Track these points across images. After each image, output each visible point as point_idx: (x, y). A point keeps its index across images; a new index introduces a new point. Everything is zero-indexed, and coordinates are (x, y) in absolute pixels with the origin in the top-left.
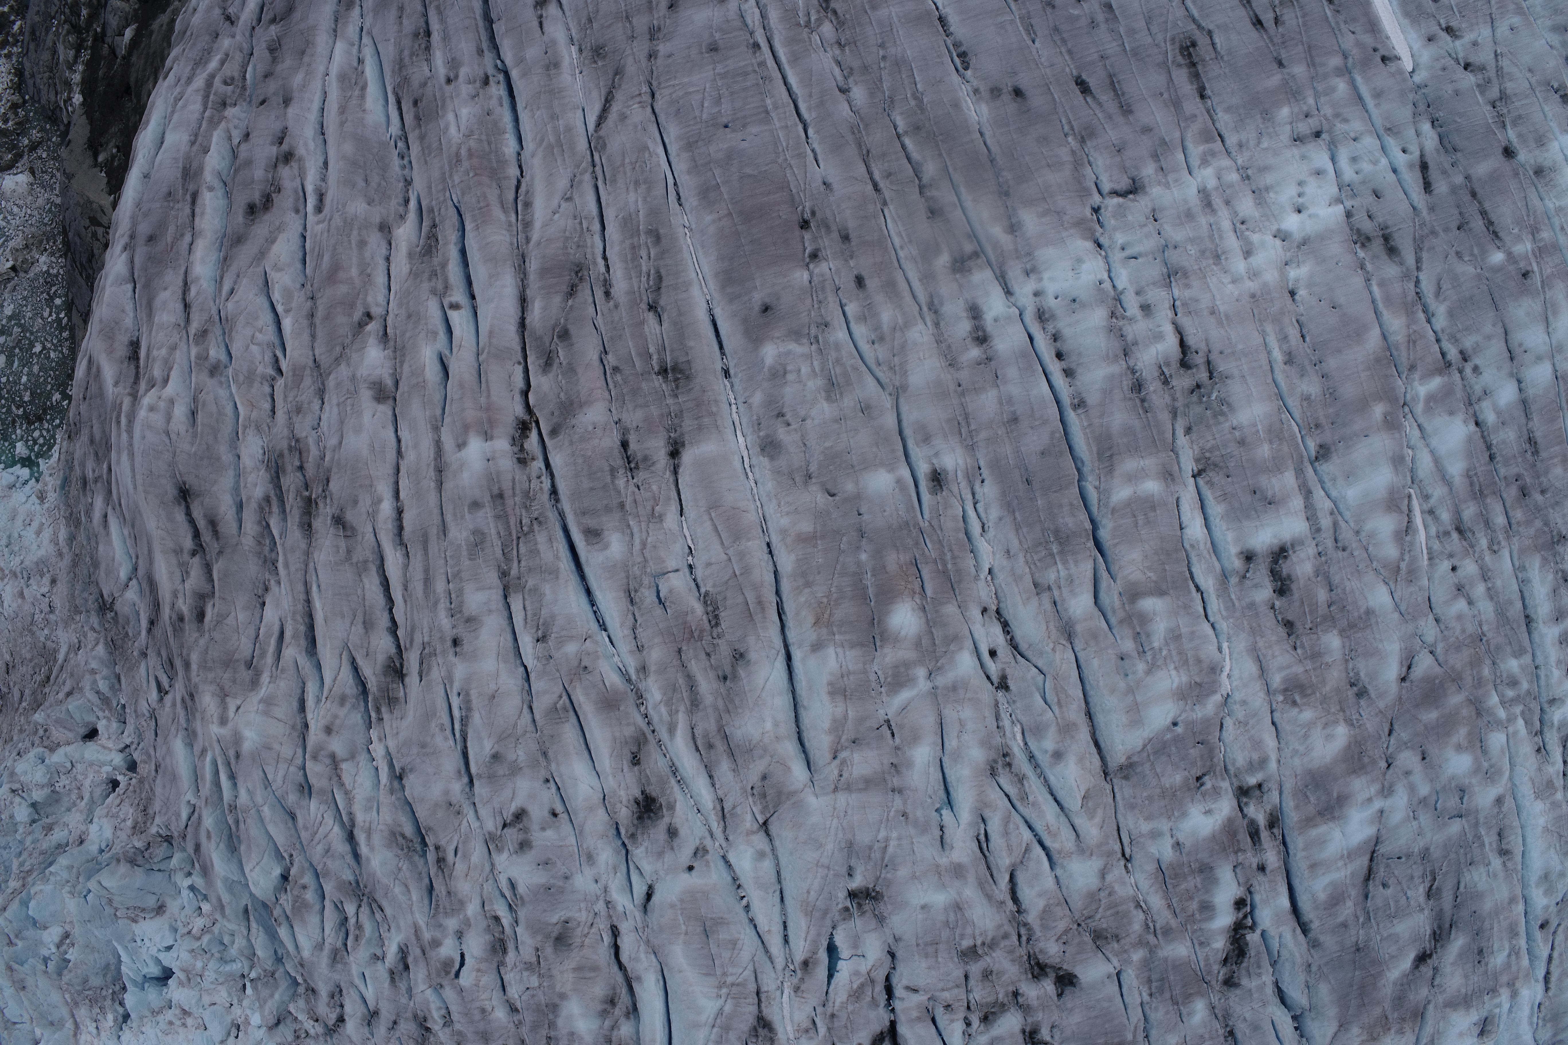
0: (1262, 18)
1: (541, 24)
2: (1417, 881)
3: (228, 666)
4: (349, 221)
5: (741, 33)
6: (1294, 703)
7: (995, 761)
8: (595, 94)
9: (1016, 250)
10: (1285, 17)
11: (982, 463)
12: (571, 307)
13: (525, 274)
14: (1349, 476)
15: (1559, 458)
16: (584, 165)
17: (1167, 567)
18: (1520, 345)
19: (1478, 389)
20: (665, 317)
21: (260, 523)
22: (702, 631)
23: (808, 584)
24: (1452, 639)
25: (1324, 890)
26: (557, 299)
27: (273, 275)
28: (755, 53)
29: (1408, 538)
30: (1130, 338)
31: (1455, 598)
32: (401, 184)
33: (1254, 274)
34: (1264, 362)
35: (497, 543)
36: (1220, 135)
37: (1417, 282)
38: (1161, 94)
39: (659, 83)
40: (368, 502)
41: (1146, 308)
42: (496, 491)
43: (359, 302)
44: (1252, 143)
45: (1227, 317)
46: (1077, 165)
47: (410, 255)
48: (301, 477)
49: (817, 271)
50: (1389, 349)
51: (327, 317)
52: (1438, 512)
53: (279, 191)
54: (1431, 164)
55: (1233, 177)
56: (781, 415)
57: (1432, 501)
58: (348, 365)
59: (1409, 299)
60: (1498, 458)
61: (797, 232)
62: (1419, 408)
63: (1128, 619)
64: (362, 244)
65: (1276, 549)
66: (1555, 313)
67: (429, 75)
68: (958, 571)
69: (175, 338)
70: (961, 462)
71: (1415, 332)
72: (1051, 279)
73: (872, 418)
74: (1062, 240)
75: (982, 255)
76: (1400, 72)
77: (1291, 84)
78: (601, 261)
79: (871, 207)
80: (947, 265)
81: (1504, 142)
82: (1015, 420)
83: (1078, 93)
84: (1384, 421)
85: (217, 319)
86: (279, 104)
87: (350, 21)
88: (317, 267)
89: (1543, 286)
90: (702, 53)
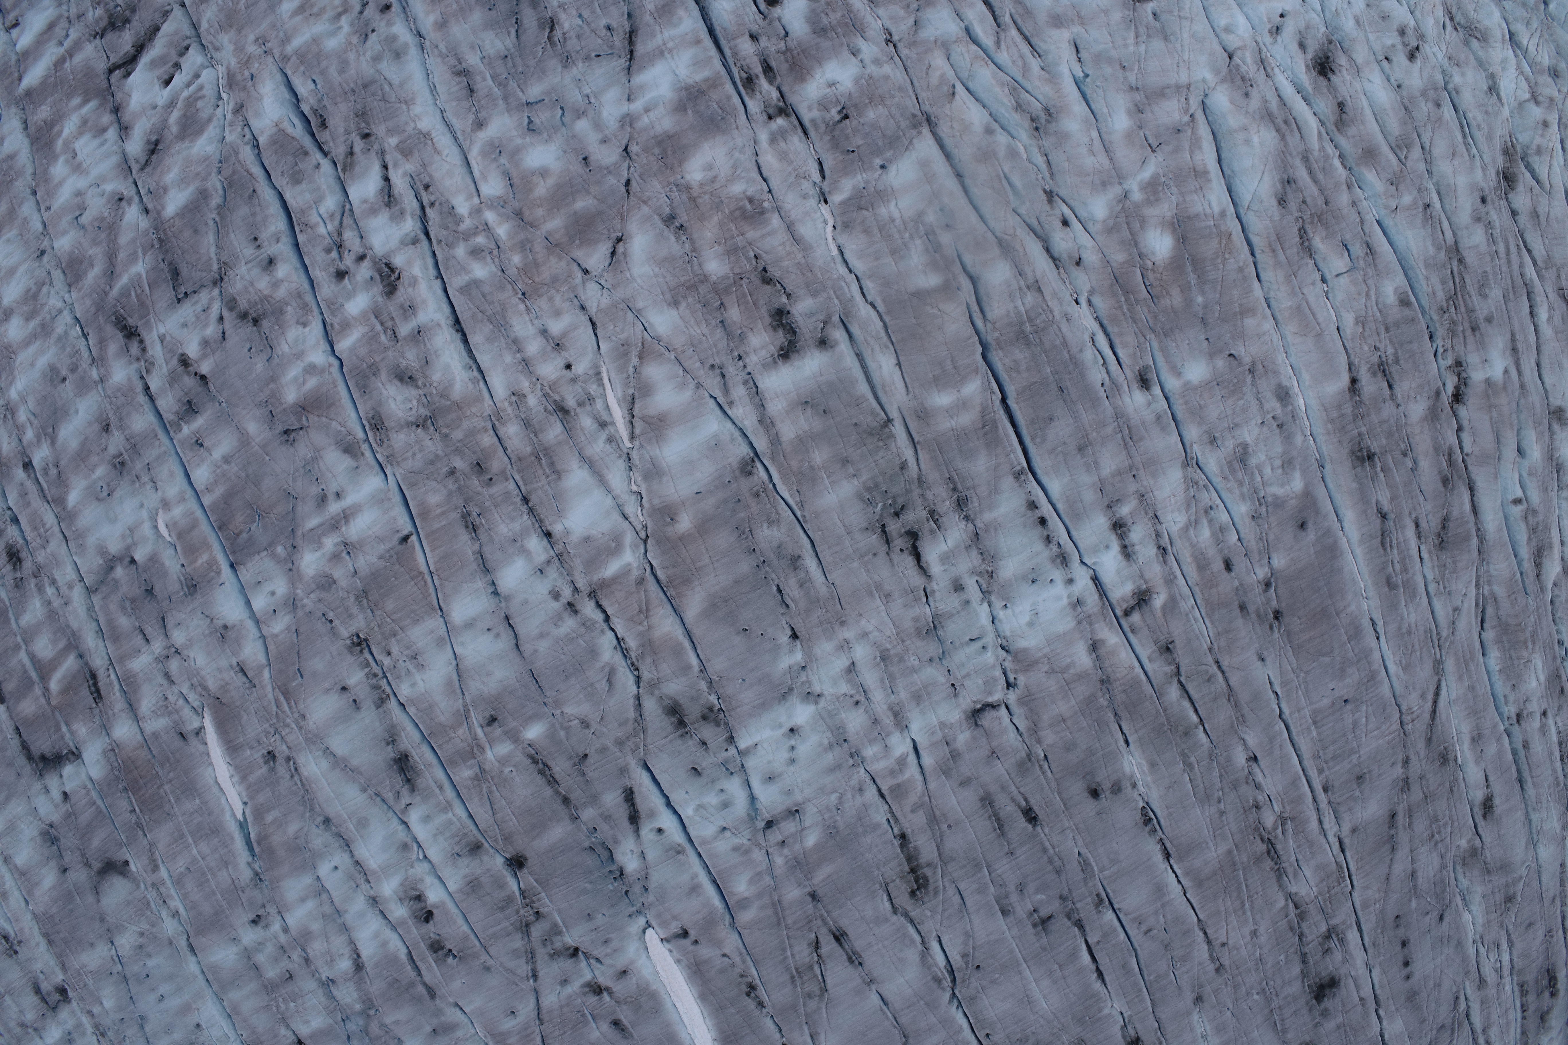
0: (835, 944)
1: (1487, 781)
2: (572, 34)
5: (1338, 800)
6: (751, 200)
7: (1048, 121)
8: (1444, 716)
9: (1091, 624)
10: (807, 952)
11: (1108, 401)
12: (1443, 509)
13: (1478, 538)
14: (716, 447)
15: (431, 515)
16: (1447, 644)
17: (914, 321)
18: (497, 635)
19: (553, 573)
20: (1375, 508)
22: (1312, 223)
24: (564, 289)
25: (681, 19)
26: (1455, 513)
28: (1327, 783)
29: (631, 391)
30: (974, 552)
31: (564, 334)
33: (845, 646)
34: (824, 555)
35: (1470, 288)
36: (882, 796)
37: (638, 682)
38: (949, 826)
39: (1398, 736)
40: (1555, 319)
41: (958, 587)
42: (1477, 333)
44: (849, 795)
45: (871, 595)
46: (1034, 729)
47: (1550, 547)
49: (1266, 569)
50: (670, 600)
52: (596, 425)
54: (625, 822)
55: (869, 752)
56: (1280, 426)
57: (604, 436)
59: (649, 660)
60: (517, 500)
61: (1284, 606)
62: (629, 537)
65: (794, 356)
66: (449, 683)
67: (1557, 718)
68: (1115, 295)
70: (1128, 400)
71: (640, 624)
72: (1059, 598)
73: (1207, 432)
74: (1049, 642)
75: (1119, 613)
76: (664, 924)
77: (801, 876)
78: (1425, 555)
79: (1223, 643)
80: (1155, 596)
81: (523, 874)
82: (1081, 449)
83: (1036, 808)
84: (676, 514)
89: (467, 712)
90: (1369, 772)
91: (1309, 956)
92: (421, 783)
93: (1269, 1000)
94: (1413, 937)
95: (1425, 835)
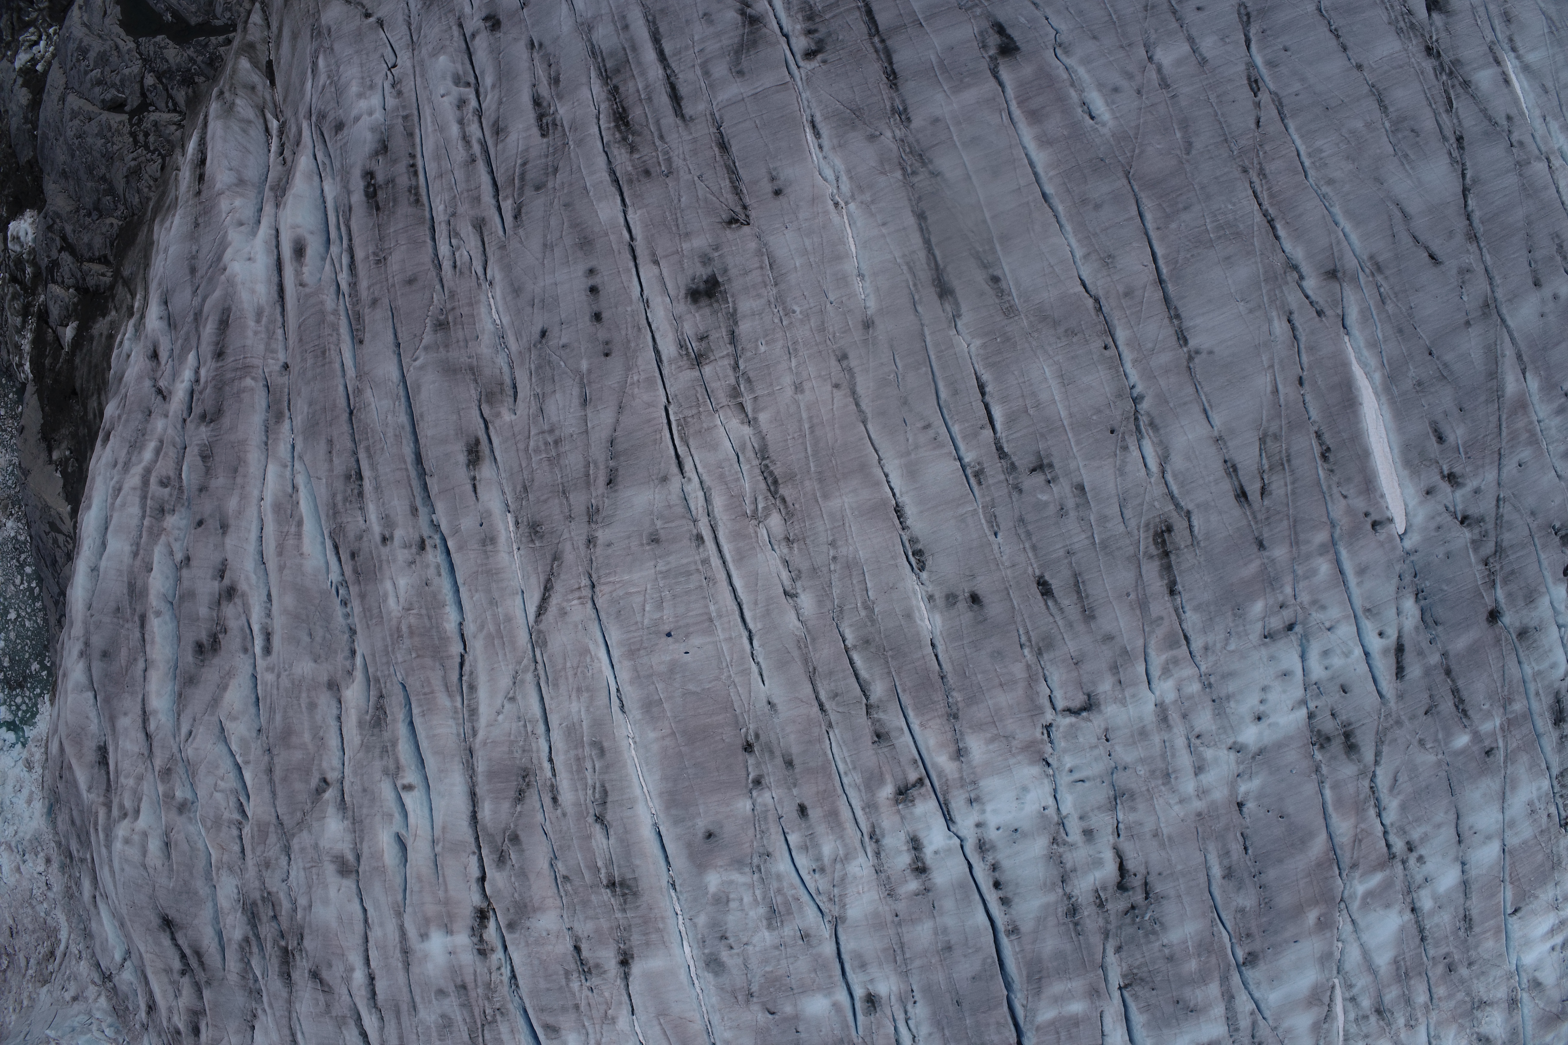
0: (1247, 489)
1: (474, 486)
4: (297, 683)
5: (684, 522)
8: (533, 580)
9: (961, 778)
10: (1274, 486)
11: (915, 989)
12: (520, 812)
13: (473, 769)
14: (1274, 980)
15: (1492, 931)
16: (525, 662)
18: (1471, 828)
19: (1419, 878)
20: (611, 832)
21: (242, 960)
26: (506, 806)
27: (228, 725)
28: (698, 547)
29: (1326, 1026)
30: (1069, 866)
32: (346, 636)
33: (1202, 792)
34: (1203, 879)
35: (464, 1029)
36: (1186, 638)
37: (1374, 775)
38: (1128, 595)
39: (599, 577)
40: (342, 968)
41: (1088, 834)
42: (459, 982)
43: (315, 768)
44: (1219, 646)
45: (1170, 838)
46: (1031, 681)
47: (361, 724)
48: (276, 927)
49: (759, 800)
50: (1334, 849)
51: (285, 779)
52: (1359, 1000)
53: (226, 632)
54: (1408, 647)
55: (1195, 687)
56: (724, 937)
57: (1355, 991)
58: (310, 832)
59: (1362, 797)
60: (1430, 940)
61: (741, 755)
62: (1355, 906)
64: (312, 706)
66: (1514, 788)
67: (364, 527)
69: (141, 769)
70: (894, 988)
71: (1362, 830)
72: (994, 811)
73: (811, 946)
74: (1009, 768)
75: (927, 782)
76: (1390, 538)
77: (1270, 569)
78: (547, 765)
79: (816, 731)
80: (890, 796)
81: (1491, 605)
82: (949, 948)
83: (1039, 596)
84: (1317, 924)
85: (179, 759)
86: (216, 529)
87: (281, 436)
88: (270, 720)
89: (1505, 762)
90: (642, 545)
91: (727, 339)
92: (1550, 700)
93: (780, 299)
94: (585, 322)
95: (567, 448)
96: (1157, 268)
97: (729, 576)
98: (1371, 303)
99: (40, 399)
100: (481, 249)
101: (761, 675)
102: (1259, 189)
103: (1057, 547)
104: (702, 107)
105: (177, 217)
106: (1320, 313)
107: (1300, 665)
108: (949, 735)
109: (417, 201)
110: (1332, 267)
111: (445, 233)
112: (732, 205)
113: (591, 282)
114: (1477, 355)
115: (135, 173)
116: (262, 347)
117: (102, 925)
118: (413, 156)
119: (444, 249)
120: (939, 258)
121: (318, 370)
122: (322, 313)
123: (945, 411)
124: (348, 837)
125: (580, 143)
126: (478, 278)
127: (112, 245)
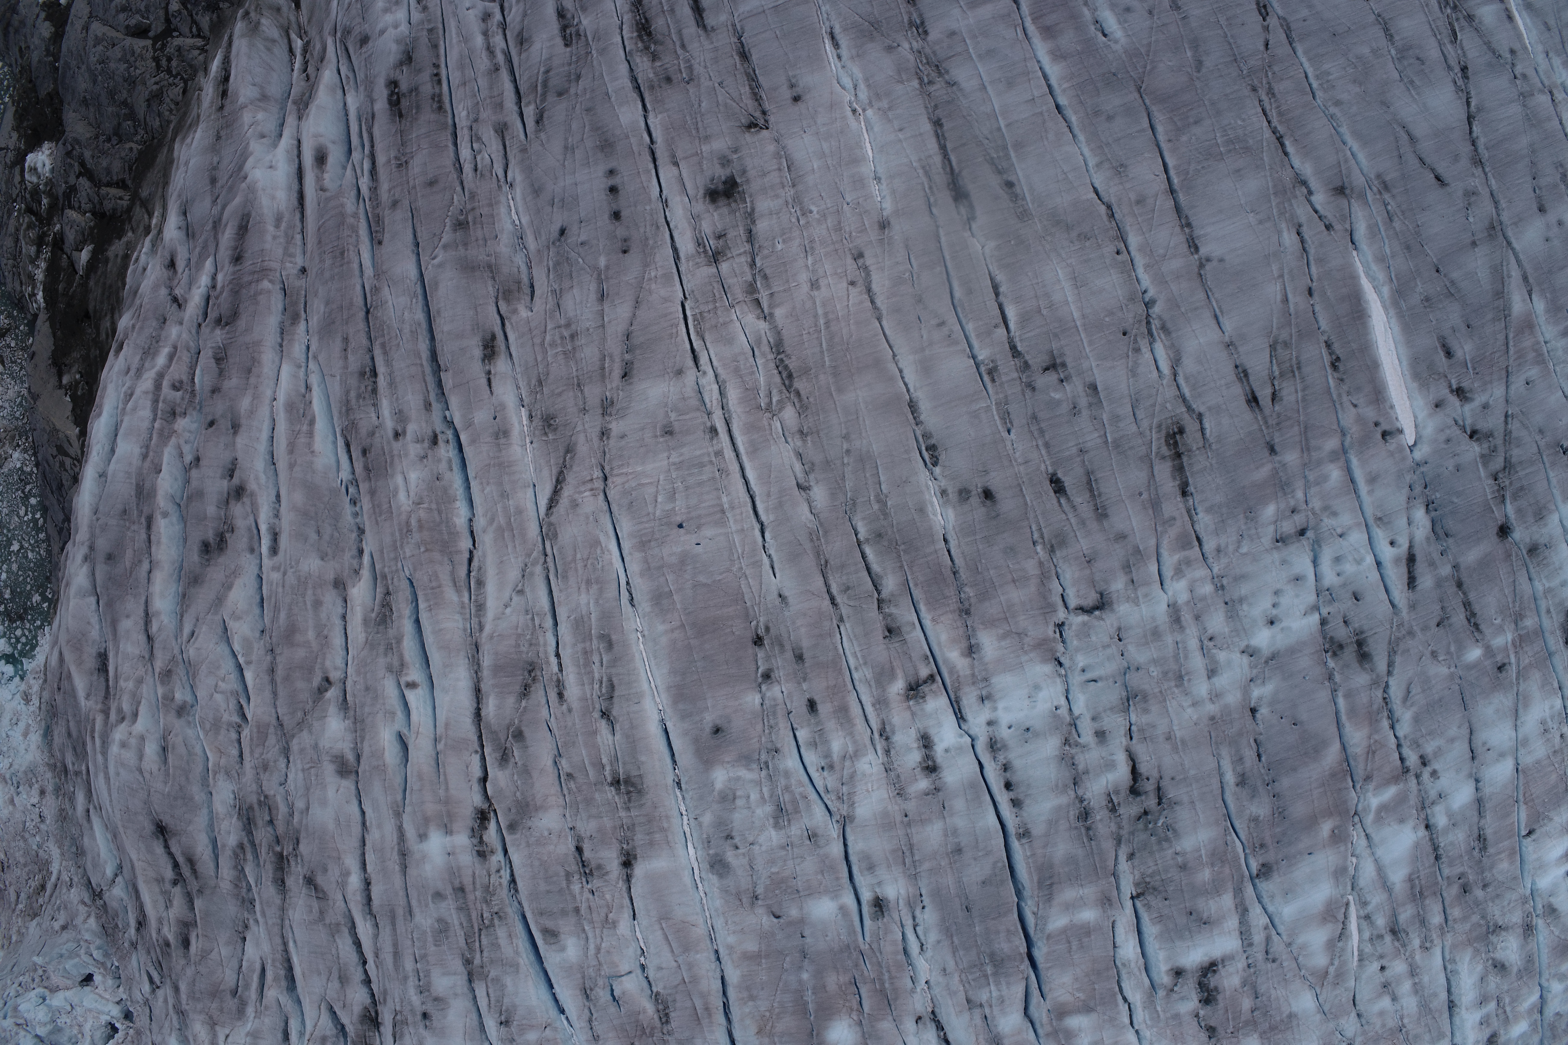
0: (1258, 394)
1: (489, 380)
3: (215, 996)
4: (303, 579)
5: (698, 414)
8: (546, 473)
9: (973, 675)
10: (1284, 393)
11: (923, 893)
12: (525, 708)
13: (479, 664)
14: (1288, 893)
15: (1507, 853)
16: (535, 554)
17: (1096, 987)
18: (1484, 744)
19: (1433, 794)
20: (617, 727)
21: (235, 867)
22: (653, 1029)
23: (752, 998)
24: (1372, 1034)
26: (511, 701)
27: (232, 625)
28: (712, 439)
29: (1340, 944)
30: (1081, 767)
31: (1380, 996)
32: (354, 535)
33: (1215, 696)
34: (1216, 785)
35: (460, 933)
36: (1198, 539)
37: (1387, 686)
38: (1140, 494)
39: (612, 469)
40: (337, 873)
41: (1101, 735)
42: (457, 884)
43: (318, 666)
44: (1231, 548)
45: (1183, 742)
46: (1044, 577)
47: (366, 621)
48: (272, 832)
49: (768, 694)
50: (1348, 761)
51: (287, 678)
52: (1374, 918)
53: (233, 531)
54: (1419, 557)
55: (1208, 589)
56: (729, 837)
57: (1369, 908)
58: (310, 732)
59: (1375, 707)
60: (1444, 859)
61: (751, 649)
62: (1369, 819)
63: (1054, 1033)
64: (318, 604)
65: (1206, 964)
66: (1526, 706)
67: (377, 423)
68: (895, 990)
69: (141, 671)
70: (902, 891)
71: (1376, 741)
72: (1006, 709)
73: (819, 847)
74: (1021, 665)
75: (938, 678)
76: (1400, 449)
77: (1281, 474)
78: (553, 660)
79: (827, 624)
80: (901, 692)
81: (1501, 520)
82: (959, 851)
83: (1052, 494)
84: (1331, 837)
85: (180, 660)
86: (227, 429)
87: (296, 337)
88: (274, 619)
89: (1517, 679)
90: (656, 436)
91: (744, 238)
92: (1562, 618)
93: (797, 200)
94: (604, 219)
95: (583, 342)
96: (1168, 179)
97: (742, 469)
98: (1379, 219)
99: (52, 326)
100: (503, 152)
101: (773, 568)
102: (1268, 107)
103: (1071, 444)
104: (723, 17)
105: (199, 131)
106: (1328, 227)
107: (1312, 570)
108: (961, 631)
109: (440, 108)
110: (1340, 184)
111: (467, 138)
112: (751, 110)
113: (611, 182)
114: (1483, 274)
115: (157, 97)
116: (280, 251)
117: (94, 839)
118: (437, 66)
119: (465, 153)
120: (954, 163)
121: (336, 271)
122: (343, 215)
123: (959, 310)
124: (349, 737)
125: (603, 51)
126: (498, 181)
127: (130, 169)
